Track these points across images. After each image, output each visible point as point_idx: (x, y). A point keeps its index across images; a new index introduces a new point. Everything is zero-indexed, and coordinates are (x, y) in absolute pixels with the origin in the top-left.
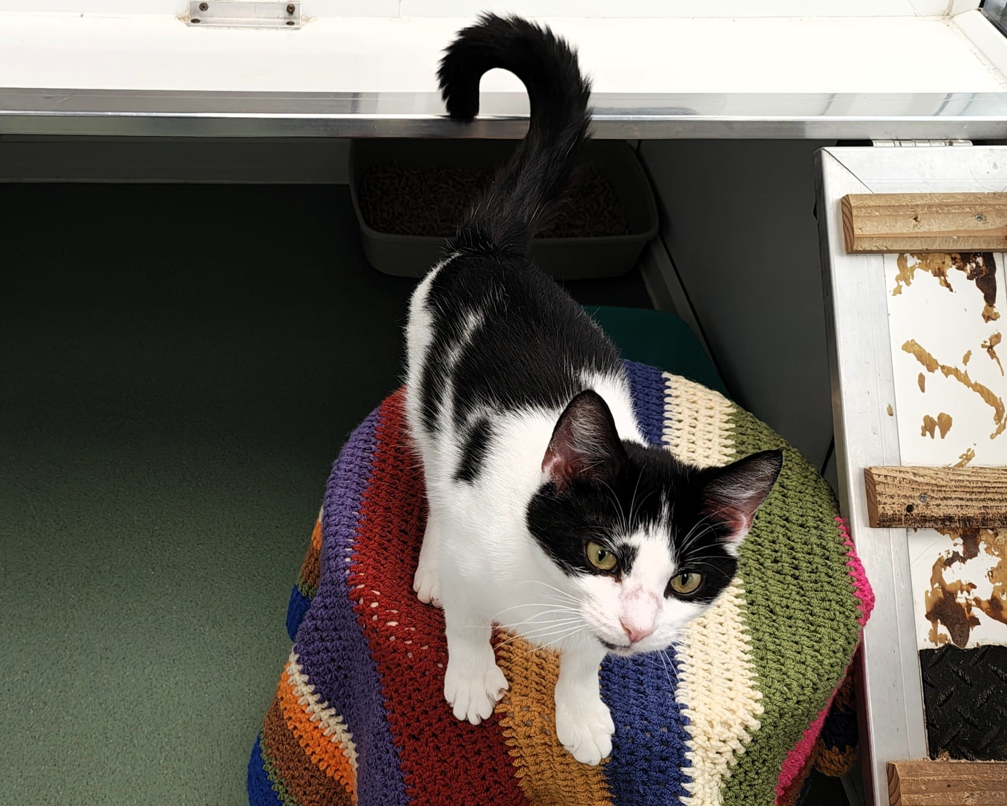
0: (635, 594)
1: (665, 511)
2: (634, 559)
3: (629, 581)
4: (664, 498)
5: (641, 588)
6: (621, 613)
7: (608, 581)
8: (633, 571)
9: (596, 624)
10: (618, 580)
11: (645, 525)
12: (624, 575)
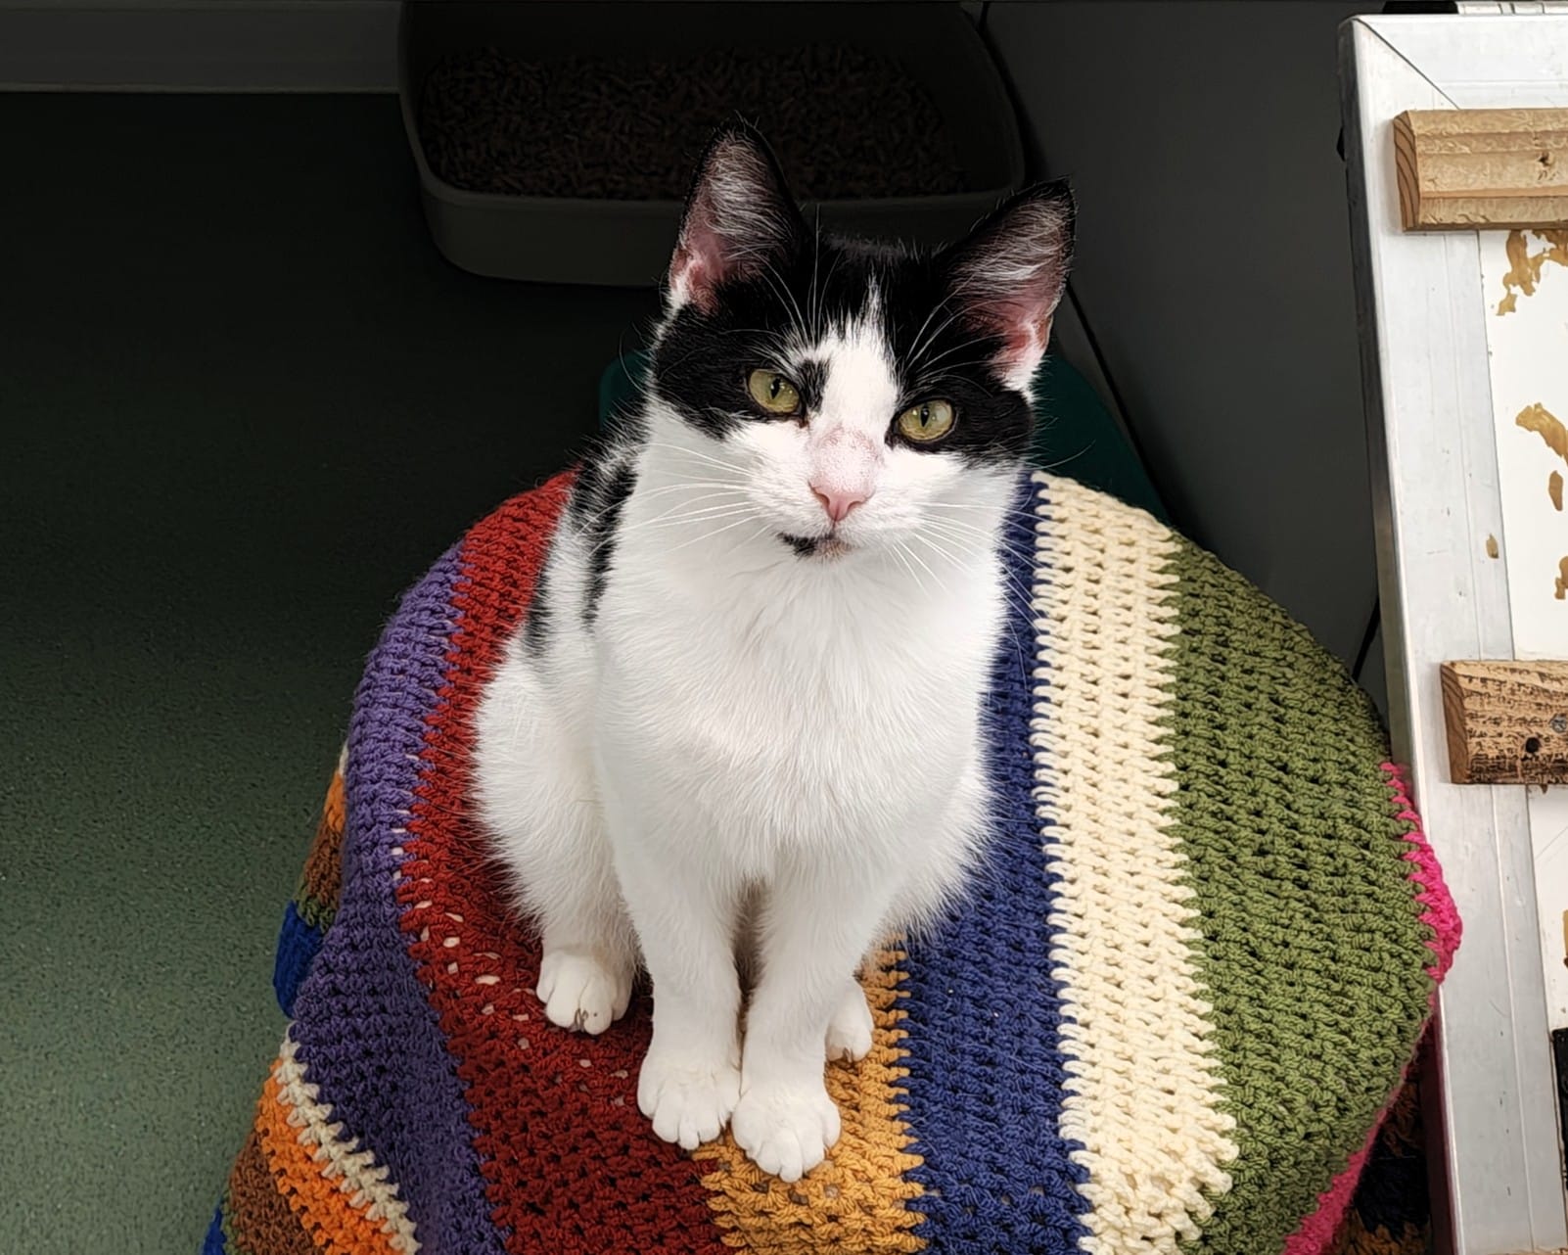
0: (832, 438)
1: (874, 301)
2: (823, 383)
3: (819, 421)
4: (872, 284)
5: (840, 427)
6: (810, 472)
7: (790, 426)
8: (824, 404)
9: (772, 503)
10: (803, 421)
11: (839, 326)
12: (812, 413)
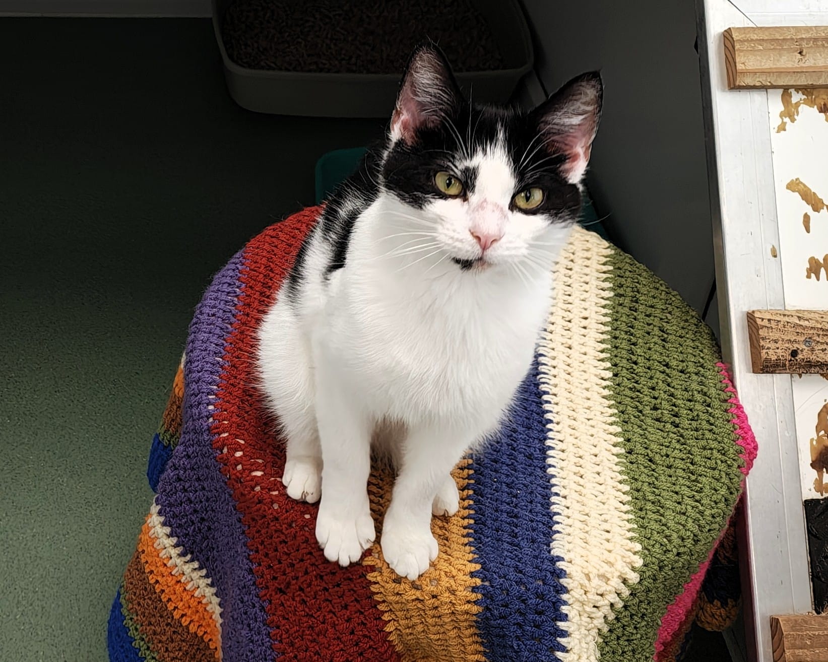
0: (481, 206)
1: (501, 135)
2: (475, 178)
3: (474, 198)
4: (499, 126)
5: (485, 201)
6: (470, 224)
7: (458, 201)
8: (476, 189)
9: (450, 242)
10: (465, 198)
11: (483, 148)
12: (469, 194)
